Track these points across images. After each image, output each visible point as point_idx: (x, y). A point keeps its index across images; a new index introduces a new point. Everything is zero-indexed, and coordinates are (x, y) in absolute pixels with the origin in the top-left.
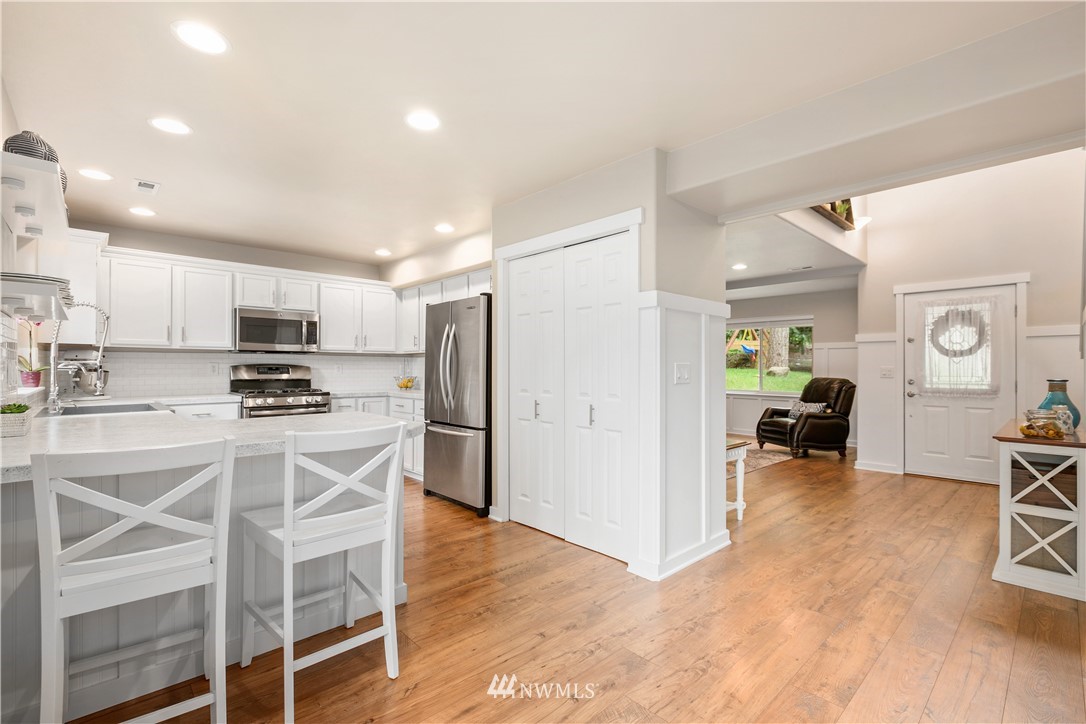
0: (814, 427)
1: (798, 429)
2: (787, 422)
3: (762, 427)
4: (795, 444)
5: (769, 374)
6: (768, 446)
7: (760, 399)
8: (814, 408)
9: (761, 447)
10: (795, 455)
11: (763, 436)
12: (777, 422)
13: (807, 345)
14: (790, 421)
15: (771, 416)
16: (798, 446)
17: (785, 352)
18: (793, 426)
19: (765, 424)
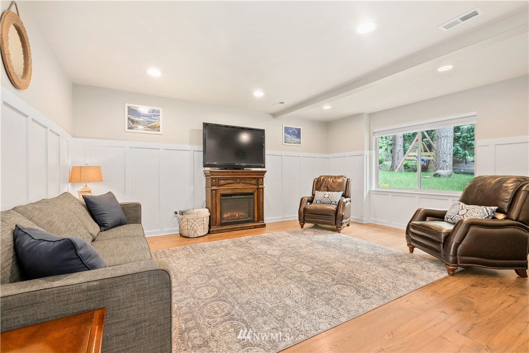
0: (478, 237)
1: (455, 240)
2: (441, 229)
3: (412, 230)
4: (451, 259)
5: (435, 175)
6: (418, 251)
7: (417, 197)
8: (479, 213)
9: (412, 251)
10: (452, 273)
11: (413, 240)
12: (428, 227)
13: (469, 158)
14: (445, 227)
15: (424, 218)
16: (455, 262)
17: (449, 160)
18: (449, 235)
19: (414, 227)
